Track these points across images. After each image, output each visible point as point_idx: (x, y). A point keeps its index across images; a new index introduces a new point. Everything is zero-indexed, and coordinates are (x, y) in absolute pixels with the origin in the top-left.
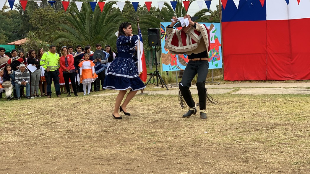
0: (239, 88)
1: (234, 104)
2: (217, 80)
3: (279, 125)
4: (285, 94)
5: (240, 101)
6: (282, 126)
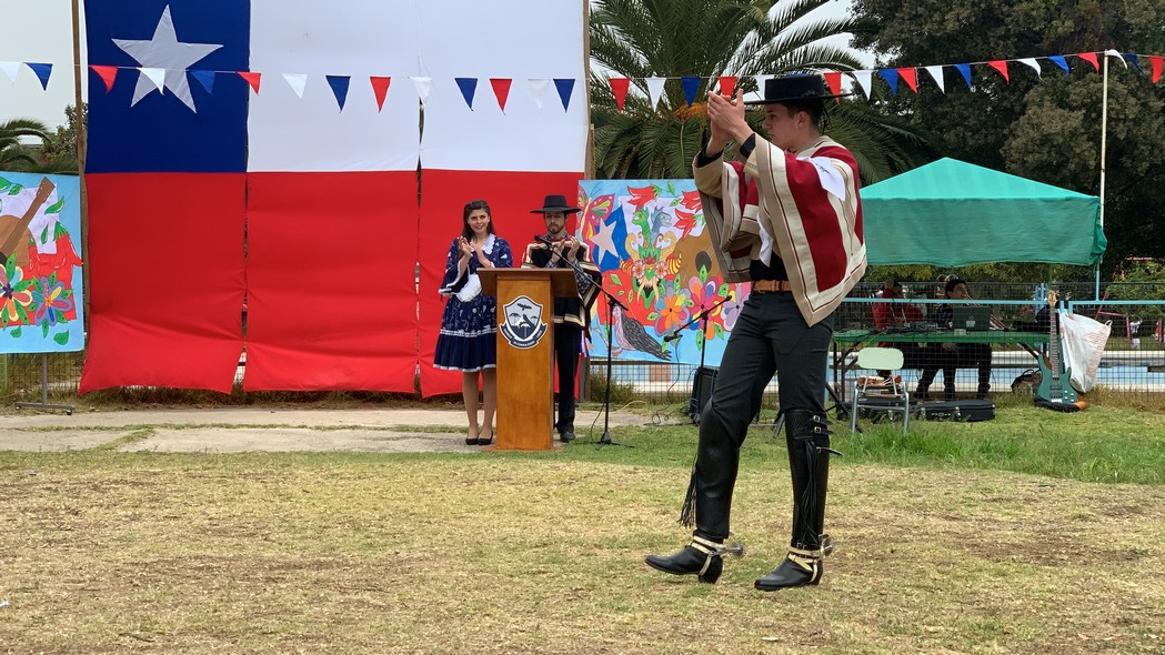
0: (150, 428)
1: (127, 488)
2: (64, 395)
3: (295, 567)
4: (319, 450)
5: (152, 480)
6: (305, 572)
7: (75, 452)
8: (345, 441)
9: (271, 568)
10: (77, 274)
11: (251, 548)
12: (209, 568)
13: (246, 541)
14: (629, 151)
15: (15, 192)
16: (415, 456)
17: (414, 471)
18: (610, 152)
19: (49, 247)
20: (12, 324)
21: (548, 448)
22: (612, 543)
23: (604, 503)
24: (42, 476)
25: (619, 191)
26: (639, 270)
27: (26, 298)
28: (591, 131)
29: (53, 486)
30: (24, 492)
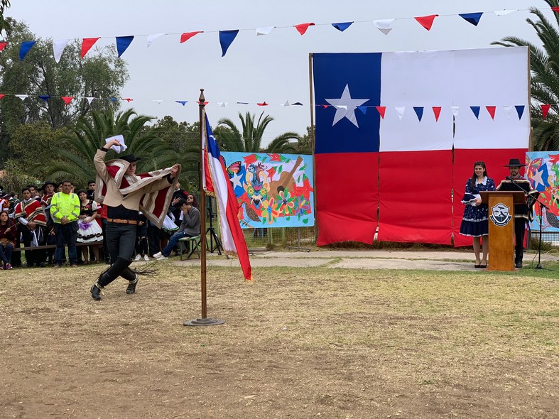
0: (340, 258)
1: (332, 283)
2: (306, 244)
3: (401, 318)
4: (410, 269)
5: (341, 280)
6: (405, 321)
7: (311, 268)
8: (421, 265)
9: (391, 319)
10: (311, 195)
11: (382, 309)
12: (365, 317)
13: (380, 307)
14: (549, 138)
15: (287, 162)
16: (452, 272)
17: (452, 279)
18: (540, 139)
19: (300, 184)
20: (287, 215)
21: (512, 270)
22: (543, 314)
23: (539, 295)
24: (298, 277)
25: (545, 156)
26: (554, 191)
27: (291, 205)
28: (531, 130)
29: (303, 281)
30: (291, 283)
